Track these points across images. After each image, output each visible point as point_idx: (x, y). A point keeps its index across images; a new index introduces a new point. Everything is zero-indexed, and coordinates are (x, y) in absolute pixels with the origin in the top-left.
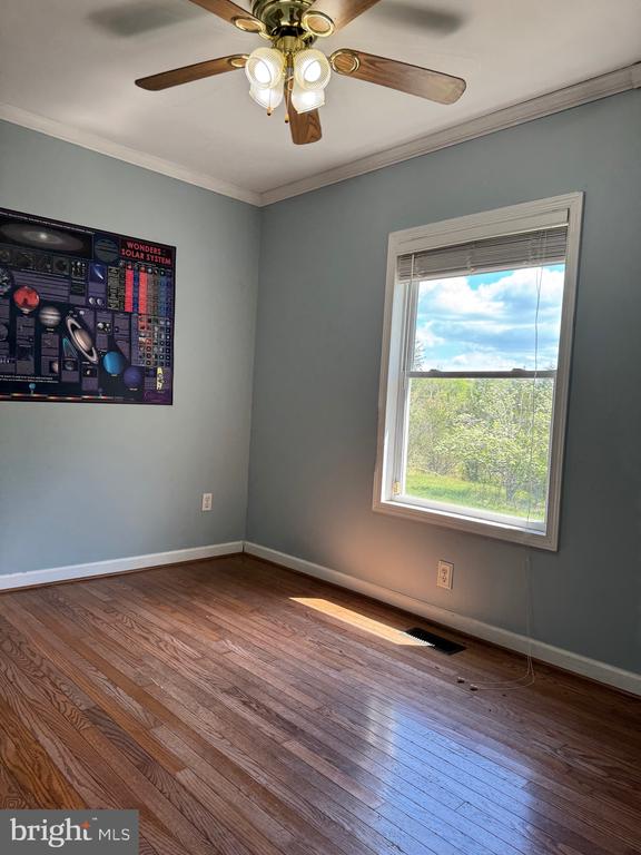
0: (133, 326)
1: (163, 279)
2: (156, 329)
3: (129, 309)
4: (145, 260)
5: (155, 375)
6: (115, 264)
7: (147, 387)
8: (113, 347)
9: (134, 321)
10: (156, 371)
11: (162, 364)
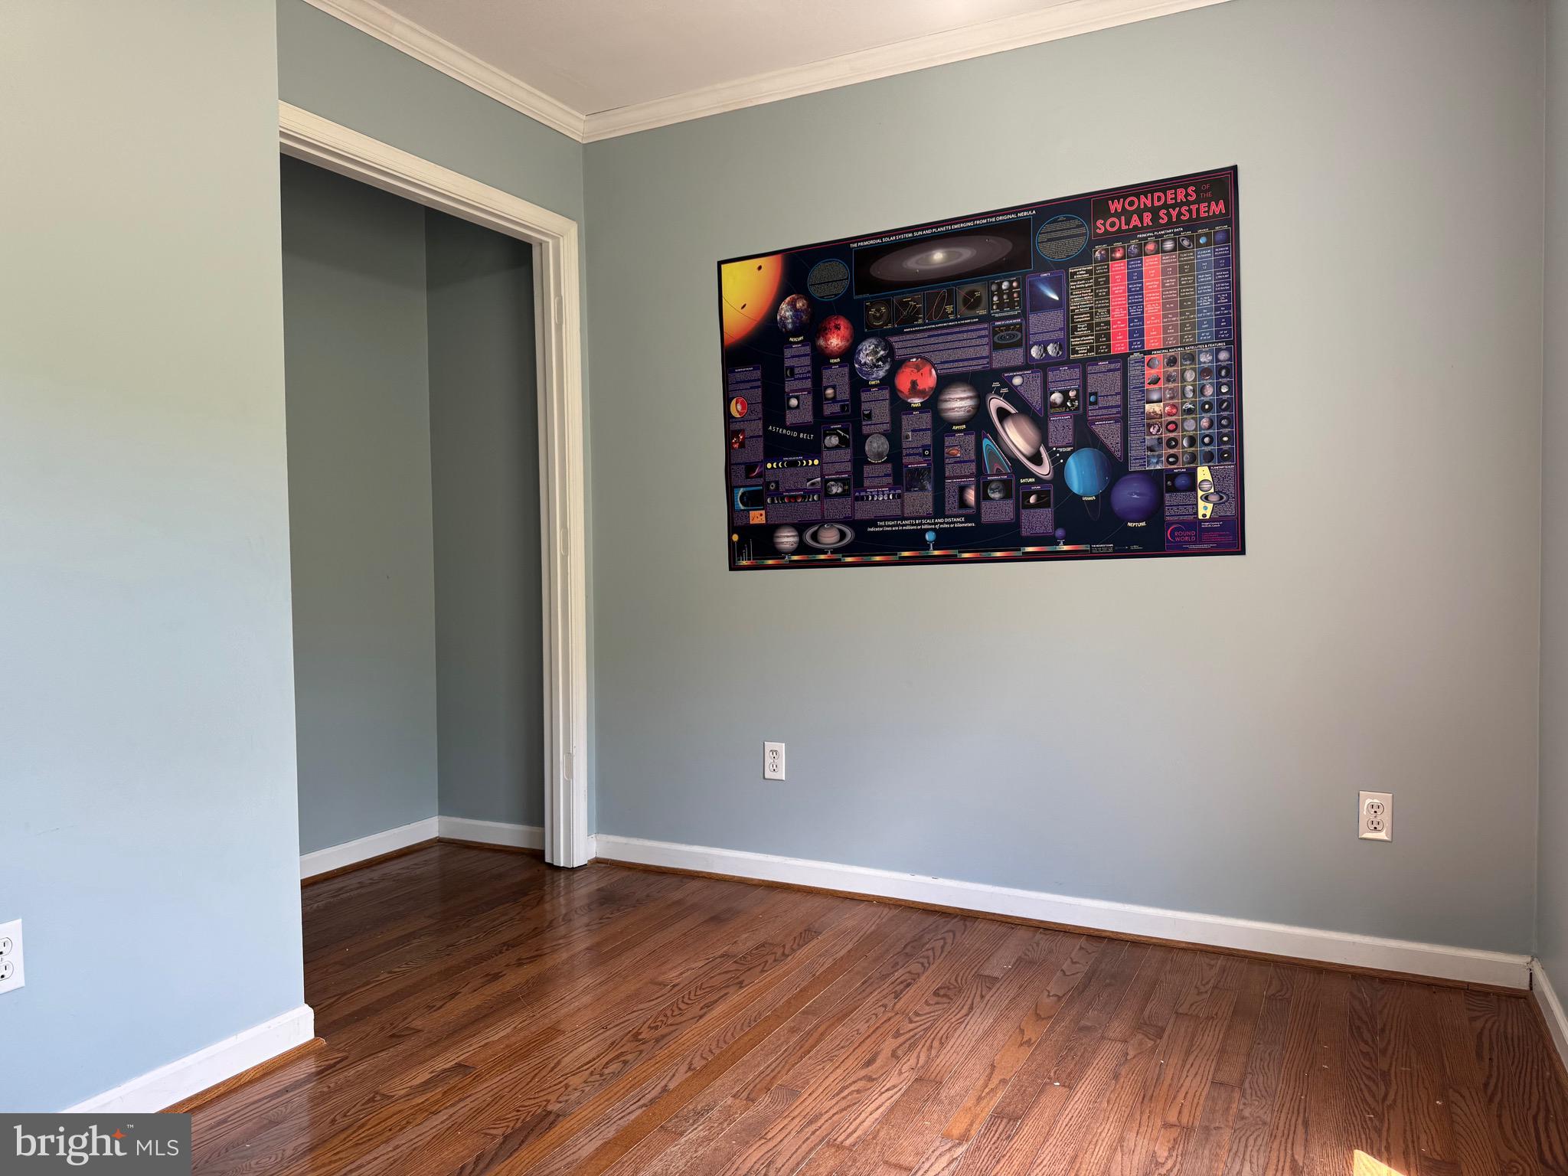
0: (1132, 382)
1: (1206, 254)
2: (1190, 376)
3: (1119, 346)
4: (1156, 225)
5: (1192, 485)
6: (1084, 258)
7: (1171, 515)
8: (1085, 437)
9: (1132, 372)
10: (1193, 474)
11: (1209, 458)
